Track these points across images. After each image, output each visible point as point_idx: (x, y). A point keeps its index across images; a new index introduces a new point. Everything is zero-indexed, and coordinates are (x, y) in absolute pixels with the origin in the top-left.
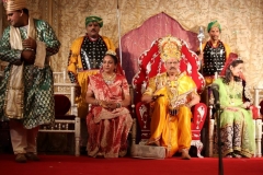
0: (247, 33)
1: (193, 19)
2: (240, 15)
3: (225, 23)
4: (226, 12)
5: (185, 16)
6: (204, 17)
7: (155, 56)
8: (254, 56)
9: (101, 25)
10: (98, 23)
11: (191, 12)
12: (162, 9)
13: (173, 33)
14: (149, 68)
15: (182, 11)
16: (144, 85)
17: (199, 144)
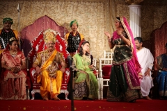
0: (95, 27)
1: (63, 19)
2: (91, 17)
3: (82, 22)
4: (83, 15)
5: (59, 17)
6: (70, 18)
7: (41, 41)
8: (99, 41)
9: (12, 23)
10: (10, 22)
11: (62, 16)
12: (45, 14)
13: (52, 27)
14: (37, 48)
15: (57, 15)
16: (35, 58)
17: (66, 92)
